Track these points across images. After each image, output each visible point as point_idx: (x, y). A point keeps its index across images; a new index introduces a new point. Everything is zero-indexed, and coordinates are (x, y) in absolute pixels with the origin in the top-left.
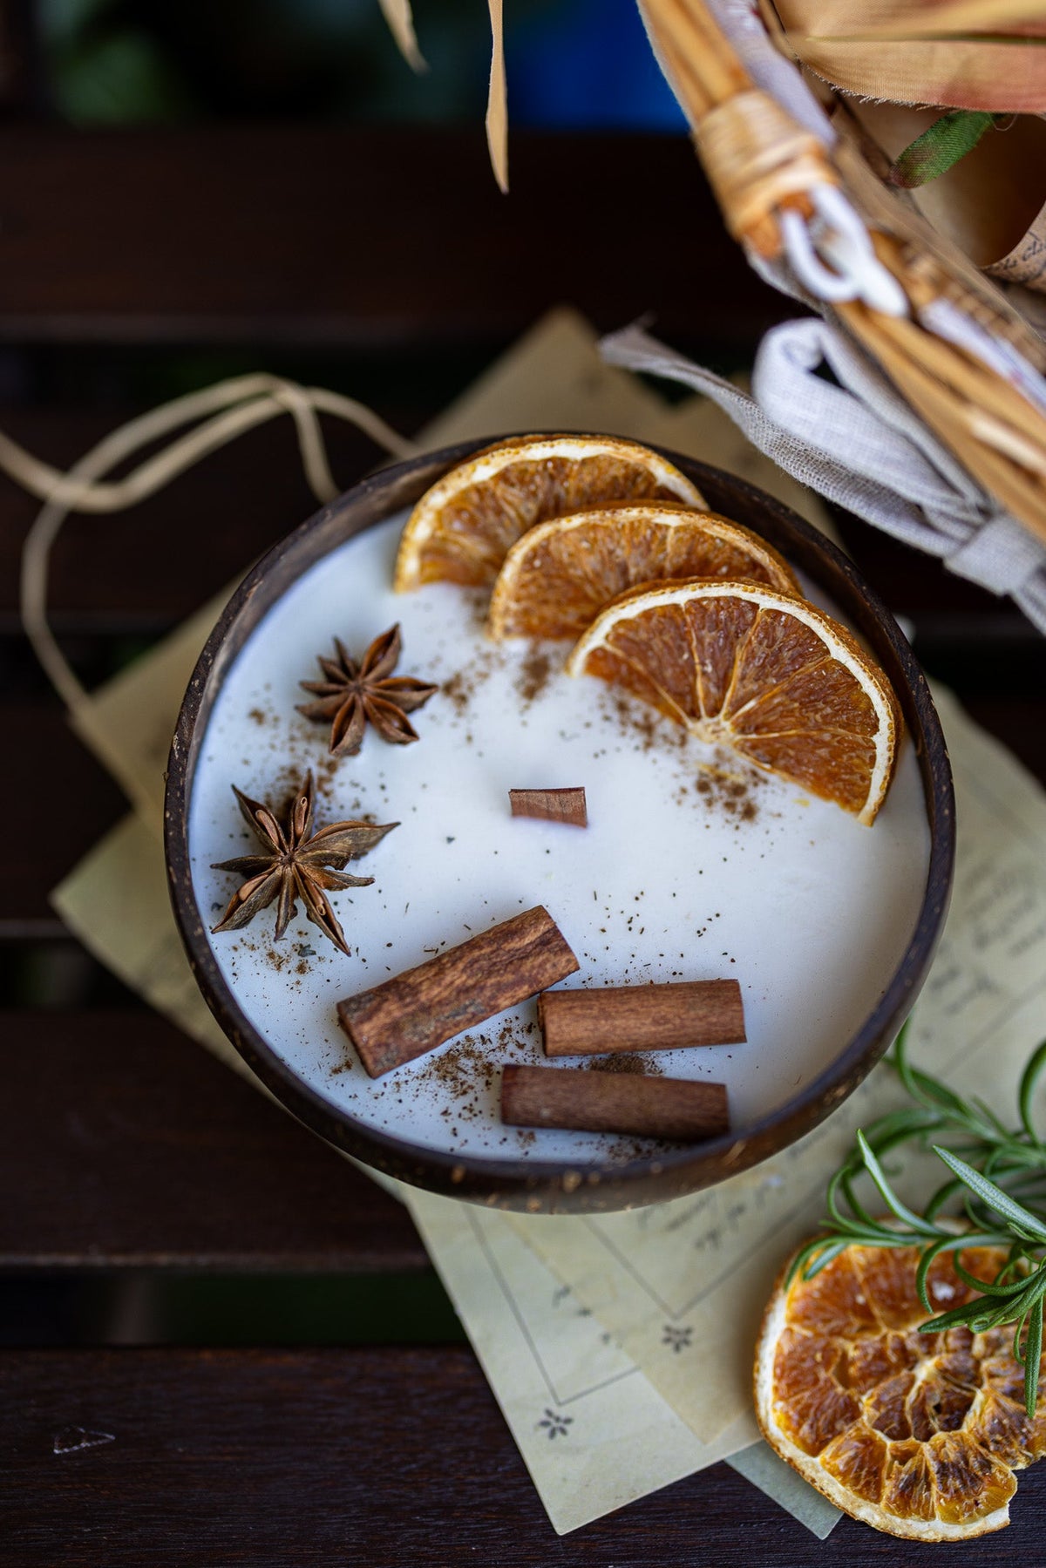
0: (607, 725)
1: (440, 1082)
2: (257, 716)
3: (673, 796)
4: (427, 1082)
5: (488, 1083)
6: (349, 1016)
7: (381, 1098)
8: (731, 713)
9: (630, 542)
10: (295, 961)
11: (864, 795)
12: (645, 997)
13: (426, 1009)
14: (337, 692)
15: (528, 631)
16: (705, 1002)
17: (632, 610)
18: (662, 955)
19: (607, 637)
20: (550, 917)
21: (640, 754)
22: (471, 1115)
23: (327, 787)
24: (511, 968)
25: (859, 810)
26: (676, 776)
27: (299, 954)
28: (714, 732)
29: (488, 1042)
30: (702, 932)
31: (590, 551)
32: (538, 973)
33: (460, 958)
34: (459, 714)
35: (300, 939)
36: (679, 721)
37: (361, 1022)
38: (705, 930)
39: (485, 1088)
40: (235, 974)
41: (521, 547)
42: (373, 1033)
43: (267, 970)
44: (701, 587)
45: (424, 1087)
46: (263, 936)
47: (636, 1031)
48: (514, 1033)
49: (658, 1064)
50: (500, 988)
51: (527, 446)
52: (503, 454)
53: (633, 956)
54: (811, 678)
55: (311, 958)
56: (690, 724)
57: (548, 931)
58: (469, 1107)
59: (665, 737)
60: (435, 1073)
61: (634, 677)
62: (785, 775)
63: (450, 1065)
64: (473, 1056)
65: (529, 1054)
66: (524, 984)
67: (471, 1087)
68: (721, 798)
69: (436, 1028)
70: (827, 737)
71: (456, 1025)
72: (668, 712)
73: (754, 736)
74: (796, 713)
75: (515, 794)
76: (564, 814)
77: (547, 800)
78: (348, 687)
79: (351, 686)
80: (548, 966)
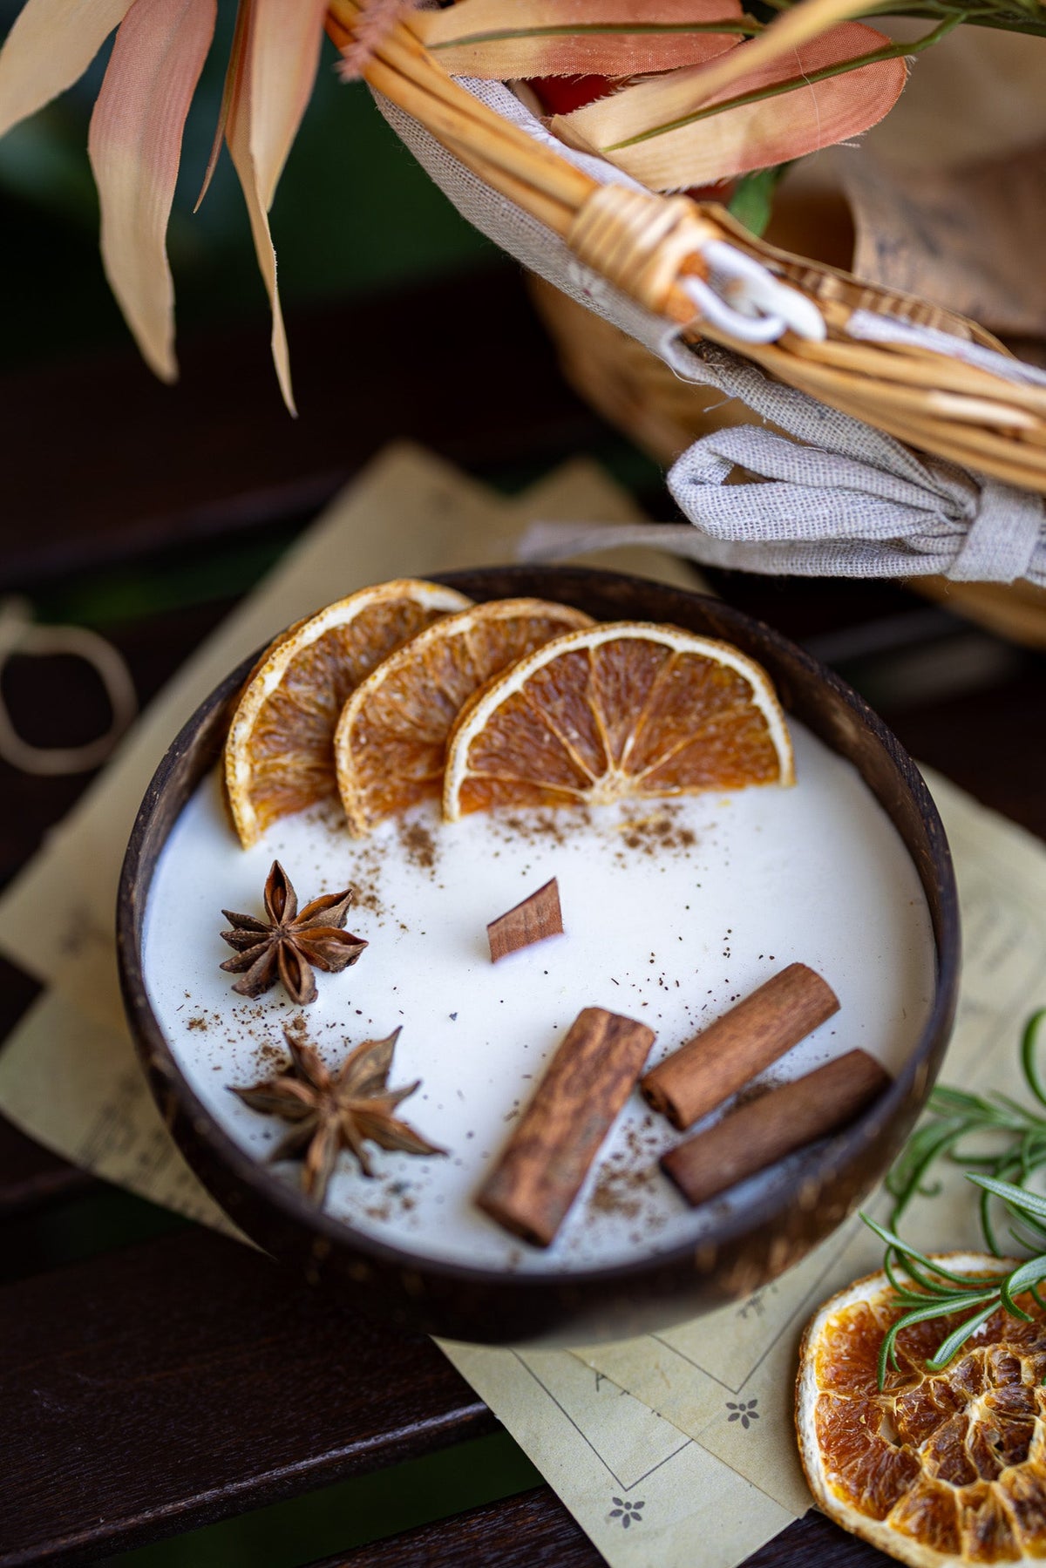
0: (511, 845)
3: (615, 865)
6: (492, 1203)
8: (618, 762)
9: (436, 669)
11: (775, 761)
12: (733, 1021)
13: (559, 1150)
14: (265, 949)
15: (387, 810)
16: (786, 993)
17: (477, 722)
18: (710, 992)
19: (468, 766)
20: (602, 1010)
21: (559, 850)
23: (309, 1042)
24: (603, 1069)
25: (777, 776)
26: (604, 848)
28: (613, 788)
30: (727, 952)
31: (406, 700)
32: (629, 1059)
33: (553, 1087)
36: (575, 802)
41: (343, 730)
44: (529, 662)
47: (747, 1054)
50: (607, 1092)
51: (300, 632)
52: (281, 654)
53: (687, 1008)
54: (667, 687)
56: (586, 795)
57: (610, 1021)
61: (510, 790)
62: (695, 789)
66: (623, 1078)
68: (655, 841)
70: (712, 730)
72: (557, 800)
73: (649, 770)
74: (673, 726)
75: (493, 927)
76: (541, 926)
77: (525, 916)
78: (271, 939)
79: (272, 936)
80: (632, 1048)
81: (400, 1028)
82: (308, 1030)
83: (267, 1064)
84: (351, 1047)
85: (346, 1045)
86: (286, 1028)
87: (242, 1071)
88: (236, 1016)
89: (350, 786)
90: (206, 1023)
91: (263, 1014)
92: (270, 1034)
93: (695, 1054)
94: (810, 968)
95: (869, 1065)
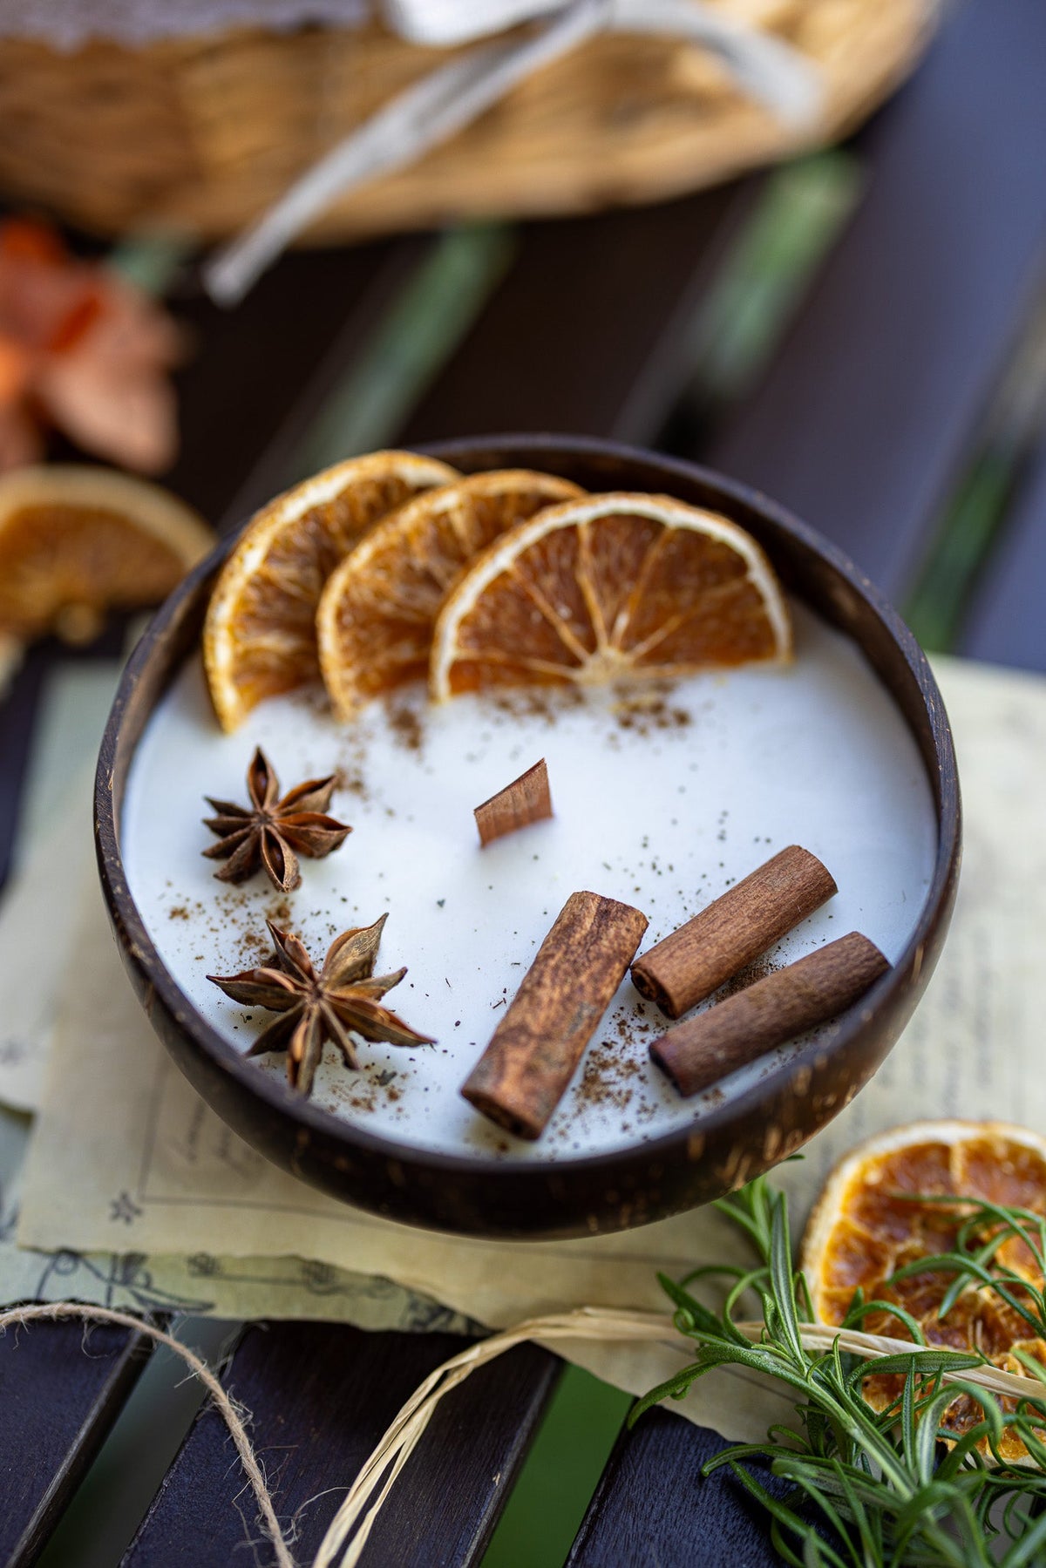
0: (502, 727)
1: (598, 1106)
2: (178, 913)
3: (608, 747)
4: (587, 1113)
5: (642, 1078)
6: (480, 1090)
8: (609, 639)
10: (382, 1094)
11: (771, 637)
12: (728, 905)
13: (546, 1037)
14: (246, 836)
15: (373, 691)
16: (781, 876)
17: (465, 601)
18: (704, 876)
19: (458, 645)
20: (592, 893)
22: (649, 1114)
24: (592, 955)
25: (775, 652)
26: (596, 730)
27: (381, 1085)
29: (613, 1045)
30: (723, 835)
32: (619, 945)
33: (541, 976)
34: (365, 798)
35: (371, 1072)
36: (566, 682)
37: (497, 1083)
38: (723, 832)
39: (643, 1084)
41: (326, 610)
42: (514, 1088)
44: (516, 539)
45: (587, 1120)
46: (334, 1092)
47: (741, 937)
48: (629, 1023)
49: (776, 963)
50: (595, 980)
51: (280, 509)
53: (680, 892)
54: (659, 564)
55: (395, 1082)
56: (577, 675)
57: (600, 905)
58: (641, 1109)
59: (560, 705)
60: (588, 1102)
61: (499, 670)
62: (690, 668)
63: (596, 1086)
64: (610, 1065)
65: (656, 1030)
66: (614, 964)
67: (630, 1092)
68: (649, 722)
69: (566, 1051)
70: (706, 608)
71: (582, 1036)
72: (548, 679)
73: (642, 648)
74: (667, 603)
75: (480, 812)
76: (531, 810)
77: (513, 799)
78: (253, 825)
79: (254, 822)
80: (623, 932)
81: (386, 915)
82: (292, 918)
83: (251, 952)
84: (336, 935)
85: (331, 934)
86: (270, 916)
87: (225, 960)
88: (219, 904)
89: (334, 669)
90: (188, 911)
91: (247, 902)
92: (253, 923)
93: (687, 938)
94: (806, 851)
95: (865, 949)
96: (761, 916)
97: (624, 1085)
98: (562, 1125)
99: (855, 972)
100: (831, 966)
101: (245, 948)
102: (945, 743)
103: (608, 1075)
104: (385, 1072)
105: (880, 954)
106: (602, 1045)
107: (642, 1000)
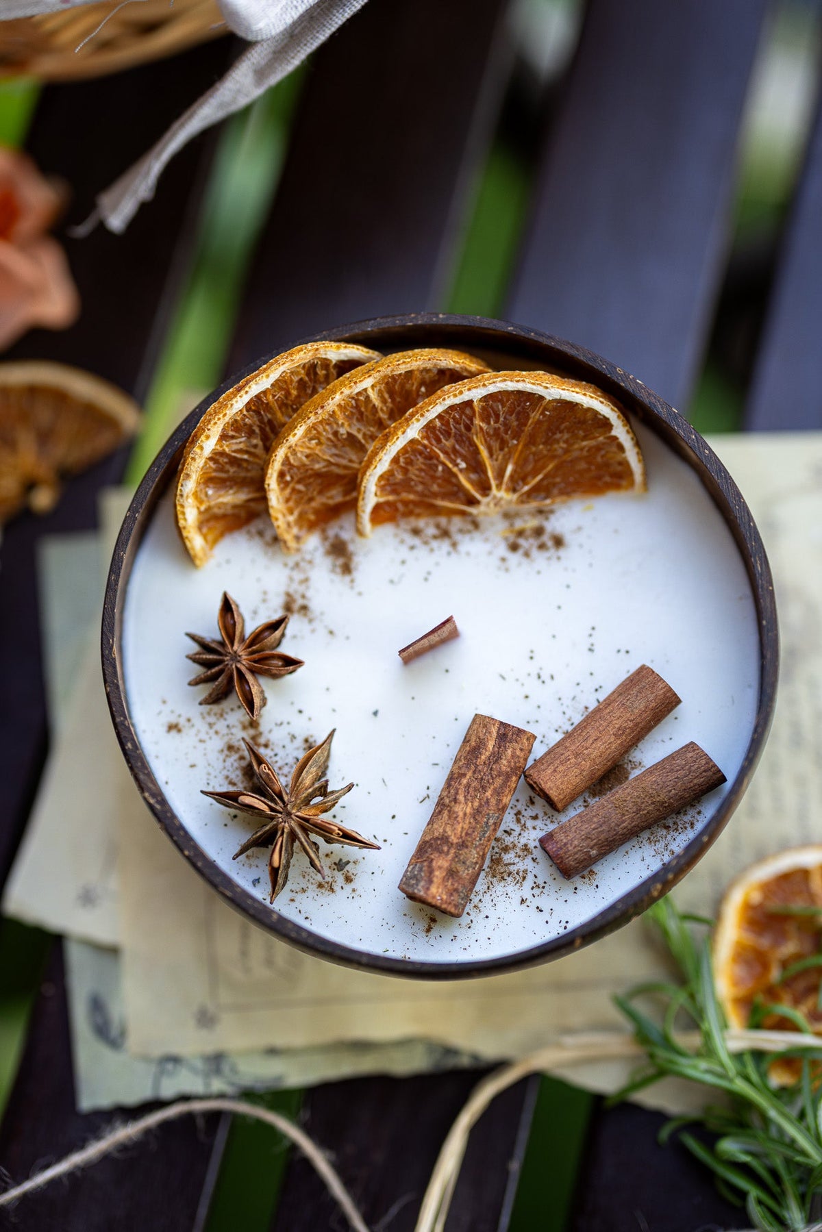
0: (415, 552)
1: (502, 884)
2: (173, 727)
3: (499, 568)
4: (494, 890)
5: (534, 860)
6: (416, 891)
7: (472, 925)
8: (499, 486)
9: (345, 417)
10: (340, 877)
11: (629, 473)
12: (598, 724)
13: (463, 845)
14: (222, 672)
15: (312, 526)
16: (638, 698)
17: (383, 463)
18: (578, 684)
19: (376, 495)
20: (493, 718)
21: (454, 555)
22: (541, 890)
23: (262, 740)
24: (495, 773)
25: (632, 483)
26: (490, 553)
27: (339, 871)
28: (496, 505)
29: (512, 832)
30: (592, 648)
32: (515, 763)
33: (457, 793)
34: (311, 621)
35: (330, 860)
36: (463, 514)
37: (428, 889)
38: (592, 645)
39: (535, 864)
40: (307, 918)
41: (271, 476)
42: (440, 890)
43: (326, 898)
44: (421, 415)
45: (494, 895)
46: (305, 877)
47: (608, 752)
48: (524, 813)
49: (634, 760)
50: (498, 793)
51: (229, 405)
52: (215, 423)
53: (559, 698)
54: (539, 422)
55: (348, 868)
56: (473, 510)
57: (499, 729)
58: (534, 885)
59: (461, 531)
60: (495, 881)
61: (411, 506)
62: (564, 498)
63: (500, 867)
64: (510, 849)
65: (546, 819)
66: (512, 776)
67: (525, 871)
68: (532, 545)
69: (478, 853)
70: (576, 454)
71: (489, 839)
72: (451, 513)
73: (525, 489)
74: (545, 452)
75: (405, 654)
76: (443, 640)
77: (428, 641)
78: (226, 663)
79: (227, 660)
80: (518, 752)
81: (334, 731)
82: (261, 729)
83: (232, 760)
84: (297, 742)
85: (292, 742)
86: (244, 728)
87: (213, 767)
88: (204, 718)
89: (280, 516)
90: (181, 725)
91: (225, 716)
92: (232, 734)
93: (567, 755)
94: (658, 675)
95: (703, 762)
96: (623, 733)
97: (521, 866)
98: (475, 900)
99: (696, 781)
100: (677, 778)
101: (227, 756)
102: (768, 600)
103: (508, 857)
104: (341, 860)
105: (715, 766)
106: (503, 832)
107: (533, 794)
